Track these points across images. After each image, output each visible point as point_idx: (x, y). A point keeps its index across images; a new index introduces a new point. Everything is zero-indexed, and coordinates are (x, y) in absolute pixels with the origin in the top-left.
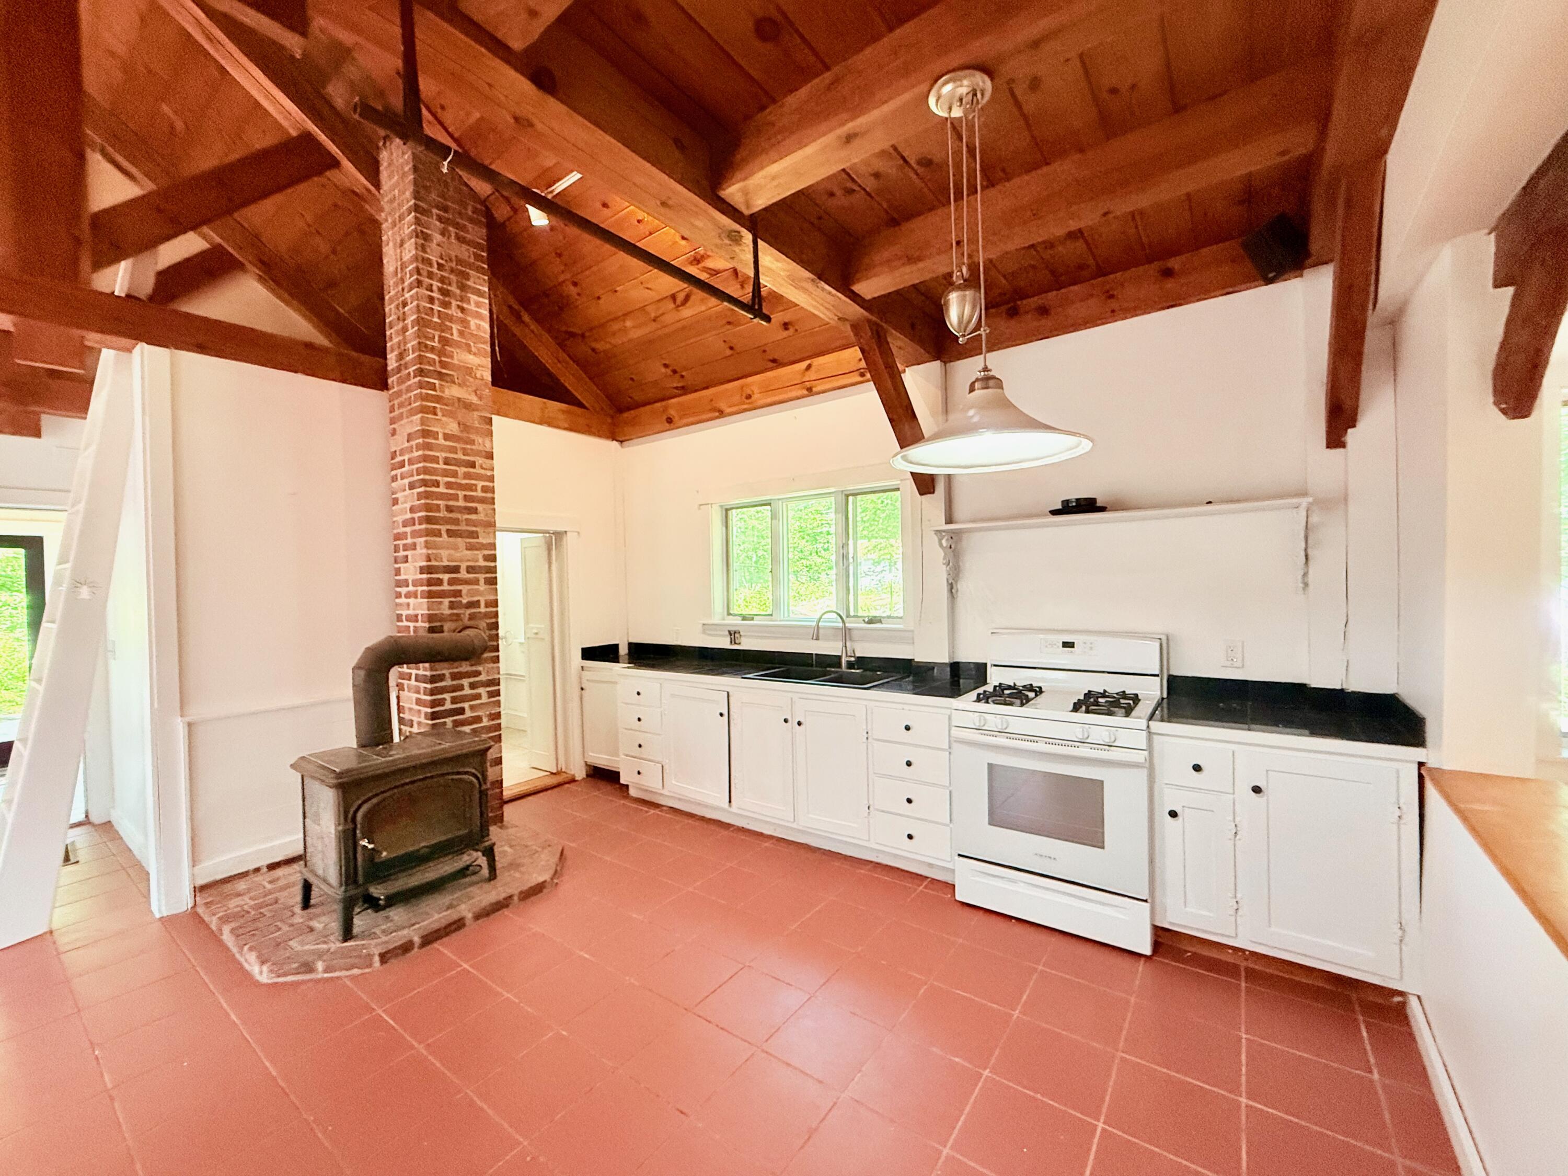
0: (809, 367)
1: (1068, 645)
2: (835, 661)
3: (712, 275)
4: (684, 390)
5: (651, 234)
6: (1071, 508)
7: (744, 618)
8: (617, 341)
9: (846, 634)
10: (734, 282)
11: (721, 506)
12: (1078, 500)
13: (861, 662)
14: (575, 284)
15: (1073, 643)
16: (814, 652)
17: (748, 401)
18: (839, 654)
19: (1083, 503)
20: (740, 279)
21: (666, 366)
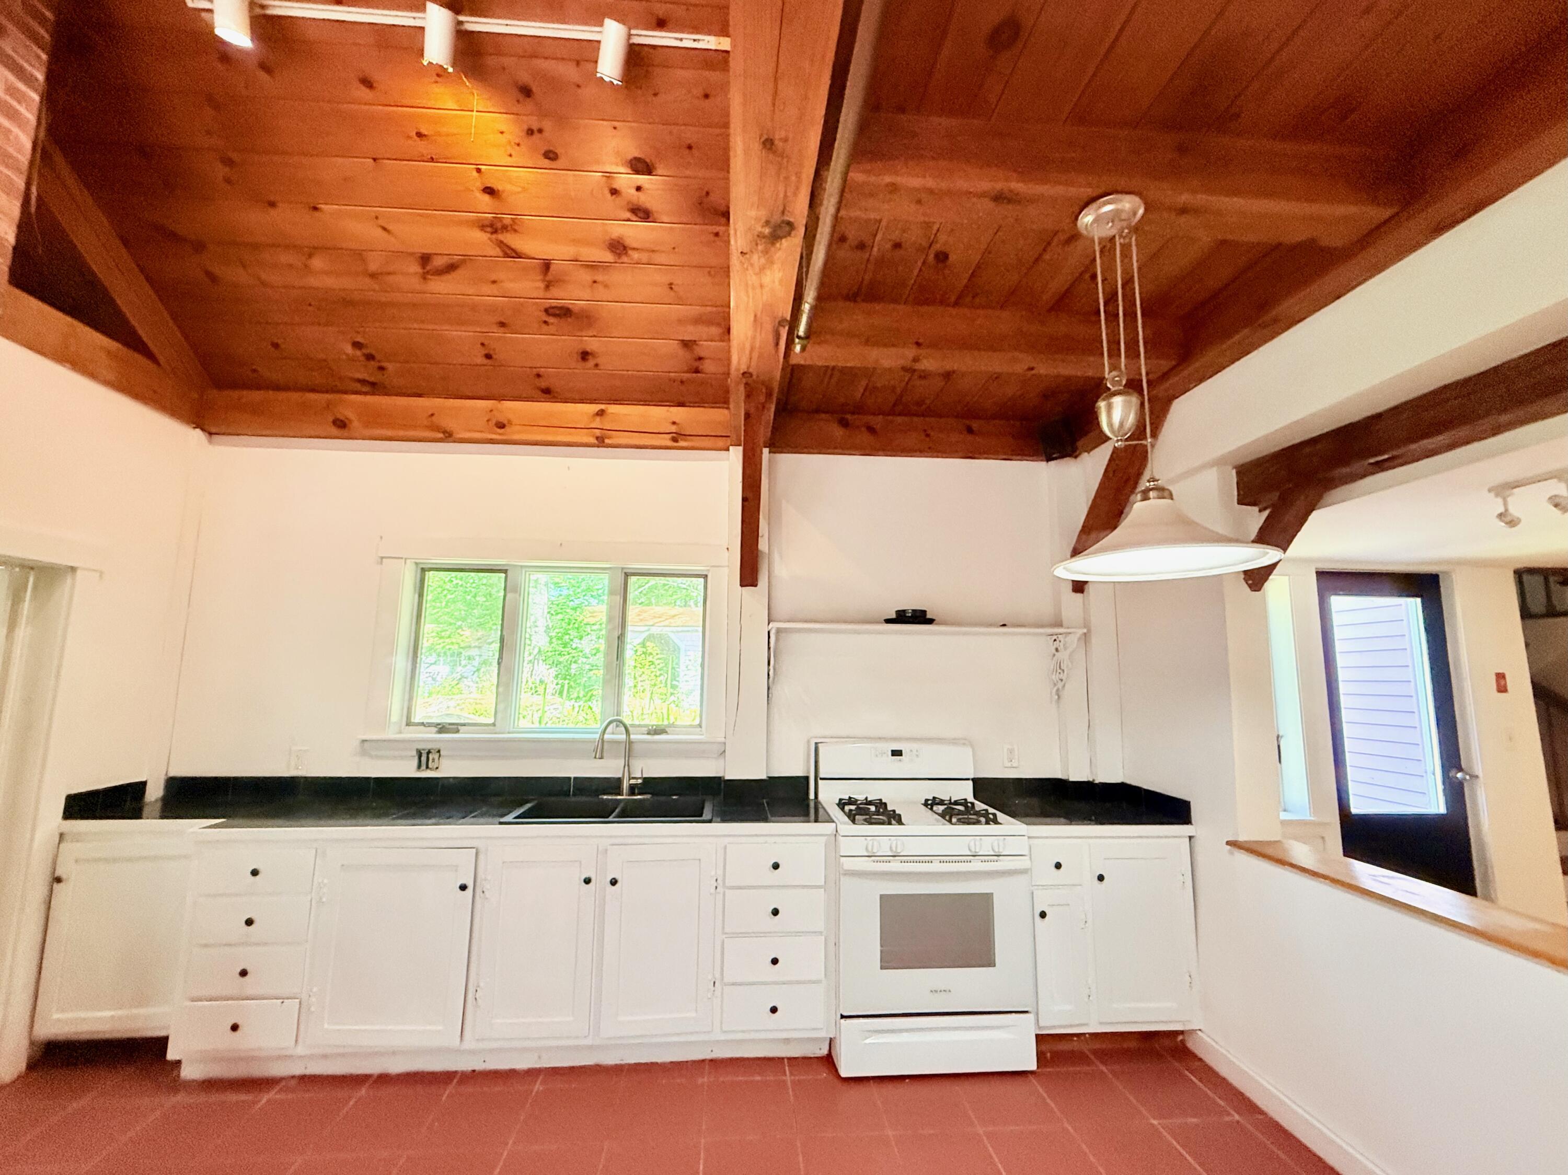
0: (601, 413)
1: (897, 753)
2: (614, 785)
3: (506, 255)
4: (375, 388)
5: (432, 160)
6: (902, 618)
7: (442, 729)
8: (274, 278)
9: (629, 750)
10: (540, 277)
11: (417, 564)
12: (913, 610)
13: (649, 785)
14: (228, 162)
15: (901, 751)
16: (572, 775)
17: (499, 431)
18: (620, 775)
19: (918, 614)
20: (550, 277)
21: (357, 345)
